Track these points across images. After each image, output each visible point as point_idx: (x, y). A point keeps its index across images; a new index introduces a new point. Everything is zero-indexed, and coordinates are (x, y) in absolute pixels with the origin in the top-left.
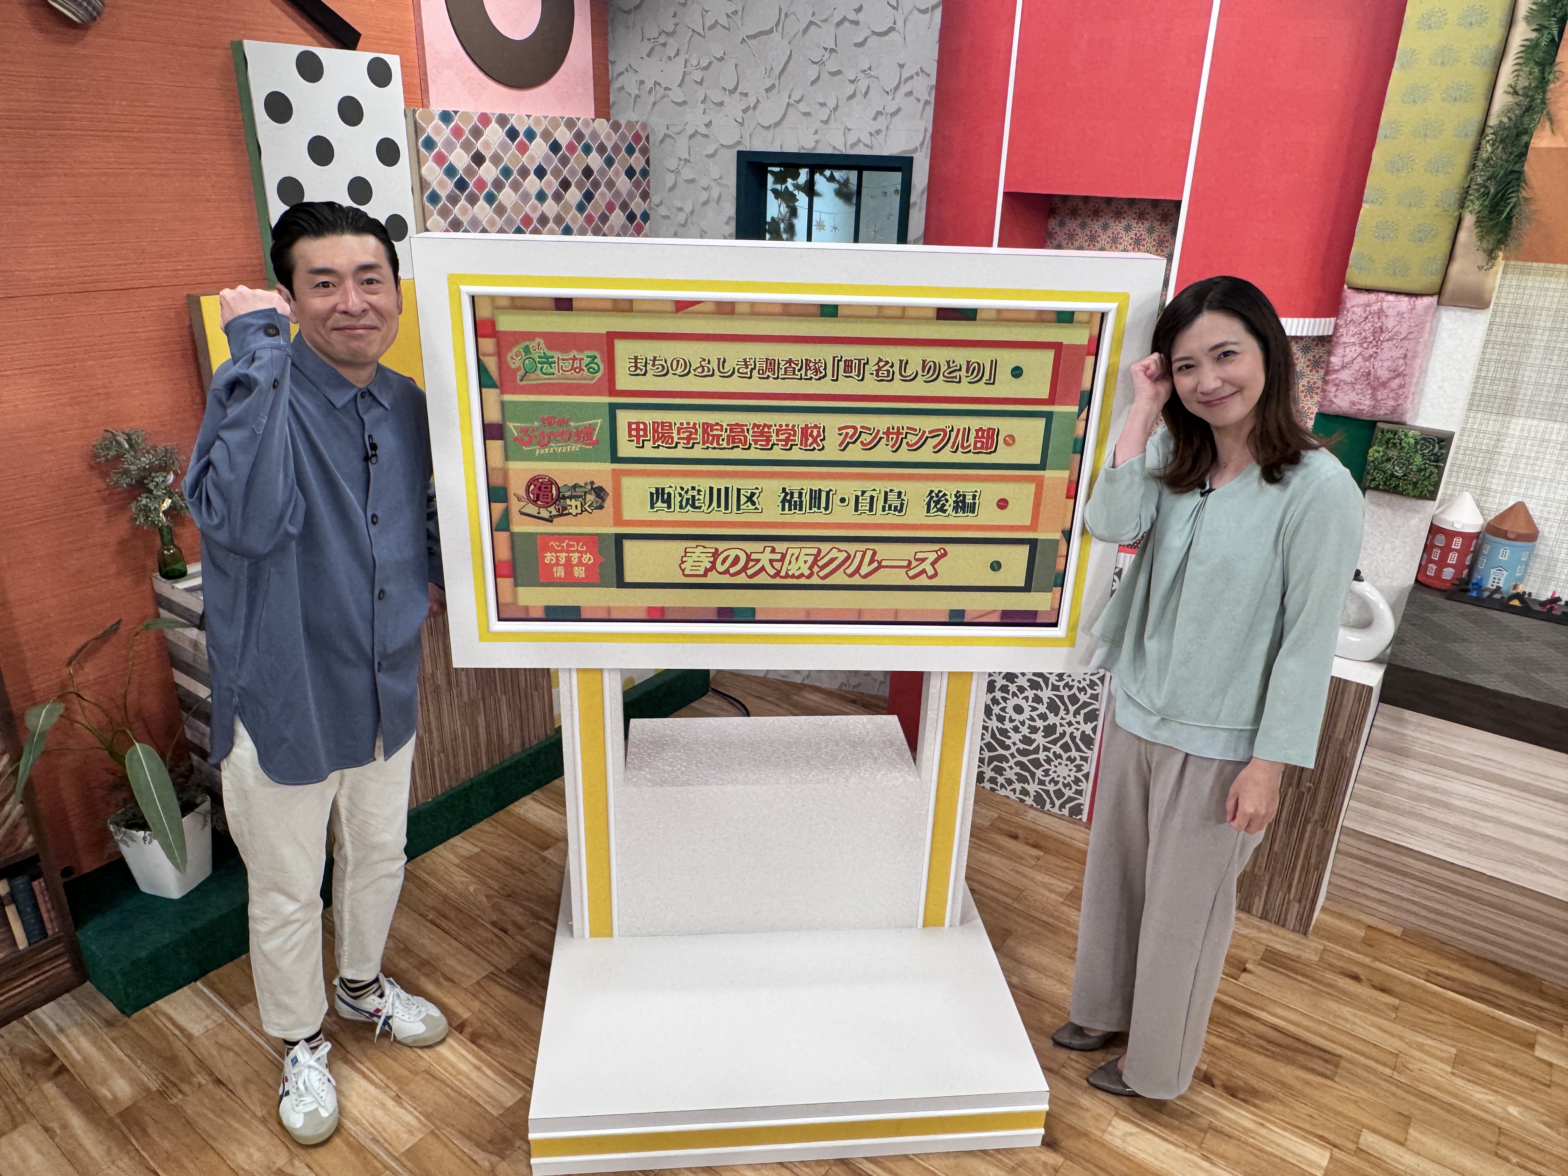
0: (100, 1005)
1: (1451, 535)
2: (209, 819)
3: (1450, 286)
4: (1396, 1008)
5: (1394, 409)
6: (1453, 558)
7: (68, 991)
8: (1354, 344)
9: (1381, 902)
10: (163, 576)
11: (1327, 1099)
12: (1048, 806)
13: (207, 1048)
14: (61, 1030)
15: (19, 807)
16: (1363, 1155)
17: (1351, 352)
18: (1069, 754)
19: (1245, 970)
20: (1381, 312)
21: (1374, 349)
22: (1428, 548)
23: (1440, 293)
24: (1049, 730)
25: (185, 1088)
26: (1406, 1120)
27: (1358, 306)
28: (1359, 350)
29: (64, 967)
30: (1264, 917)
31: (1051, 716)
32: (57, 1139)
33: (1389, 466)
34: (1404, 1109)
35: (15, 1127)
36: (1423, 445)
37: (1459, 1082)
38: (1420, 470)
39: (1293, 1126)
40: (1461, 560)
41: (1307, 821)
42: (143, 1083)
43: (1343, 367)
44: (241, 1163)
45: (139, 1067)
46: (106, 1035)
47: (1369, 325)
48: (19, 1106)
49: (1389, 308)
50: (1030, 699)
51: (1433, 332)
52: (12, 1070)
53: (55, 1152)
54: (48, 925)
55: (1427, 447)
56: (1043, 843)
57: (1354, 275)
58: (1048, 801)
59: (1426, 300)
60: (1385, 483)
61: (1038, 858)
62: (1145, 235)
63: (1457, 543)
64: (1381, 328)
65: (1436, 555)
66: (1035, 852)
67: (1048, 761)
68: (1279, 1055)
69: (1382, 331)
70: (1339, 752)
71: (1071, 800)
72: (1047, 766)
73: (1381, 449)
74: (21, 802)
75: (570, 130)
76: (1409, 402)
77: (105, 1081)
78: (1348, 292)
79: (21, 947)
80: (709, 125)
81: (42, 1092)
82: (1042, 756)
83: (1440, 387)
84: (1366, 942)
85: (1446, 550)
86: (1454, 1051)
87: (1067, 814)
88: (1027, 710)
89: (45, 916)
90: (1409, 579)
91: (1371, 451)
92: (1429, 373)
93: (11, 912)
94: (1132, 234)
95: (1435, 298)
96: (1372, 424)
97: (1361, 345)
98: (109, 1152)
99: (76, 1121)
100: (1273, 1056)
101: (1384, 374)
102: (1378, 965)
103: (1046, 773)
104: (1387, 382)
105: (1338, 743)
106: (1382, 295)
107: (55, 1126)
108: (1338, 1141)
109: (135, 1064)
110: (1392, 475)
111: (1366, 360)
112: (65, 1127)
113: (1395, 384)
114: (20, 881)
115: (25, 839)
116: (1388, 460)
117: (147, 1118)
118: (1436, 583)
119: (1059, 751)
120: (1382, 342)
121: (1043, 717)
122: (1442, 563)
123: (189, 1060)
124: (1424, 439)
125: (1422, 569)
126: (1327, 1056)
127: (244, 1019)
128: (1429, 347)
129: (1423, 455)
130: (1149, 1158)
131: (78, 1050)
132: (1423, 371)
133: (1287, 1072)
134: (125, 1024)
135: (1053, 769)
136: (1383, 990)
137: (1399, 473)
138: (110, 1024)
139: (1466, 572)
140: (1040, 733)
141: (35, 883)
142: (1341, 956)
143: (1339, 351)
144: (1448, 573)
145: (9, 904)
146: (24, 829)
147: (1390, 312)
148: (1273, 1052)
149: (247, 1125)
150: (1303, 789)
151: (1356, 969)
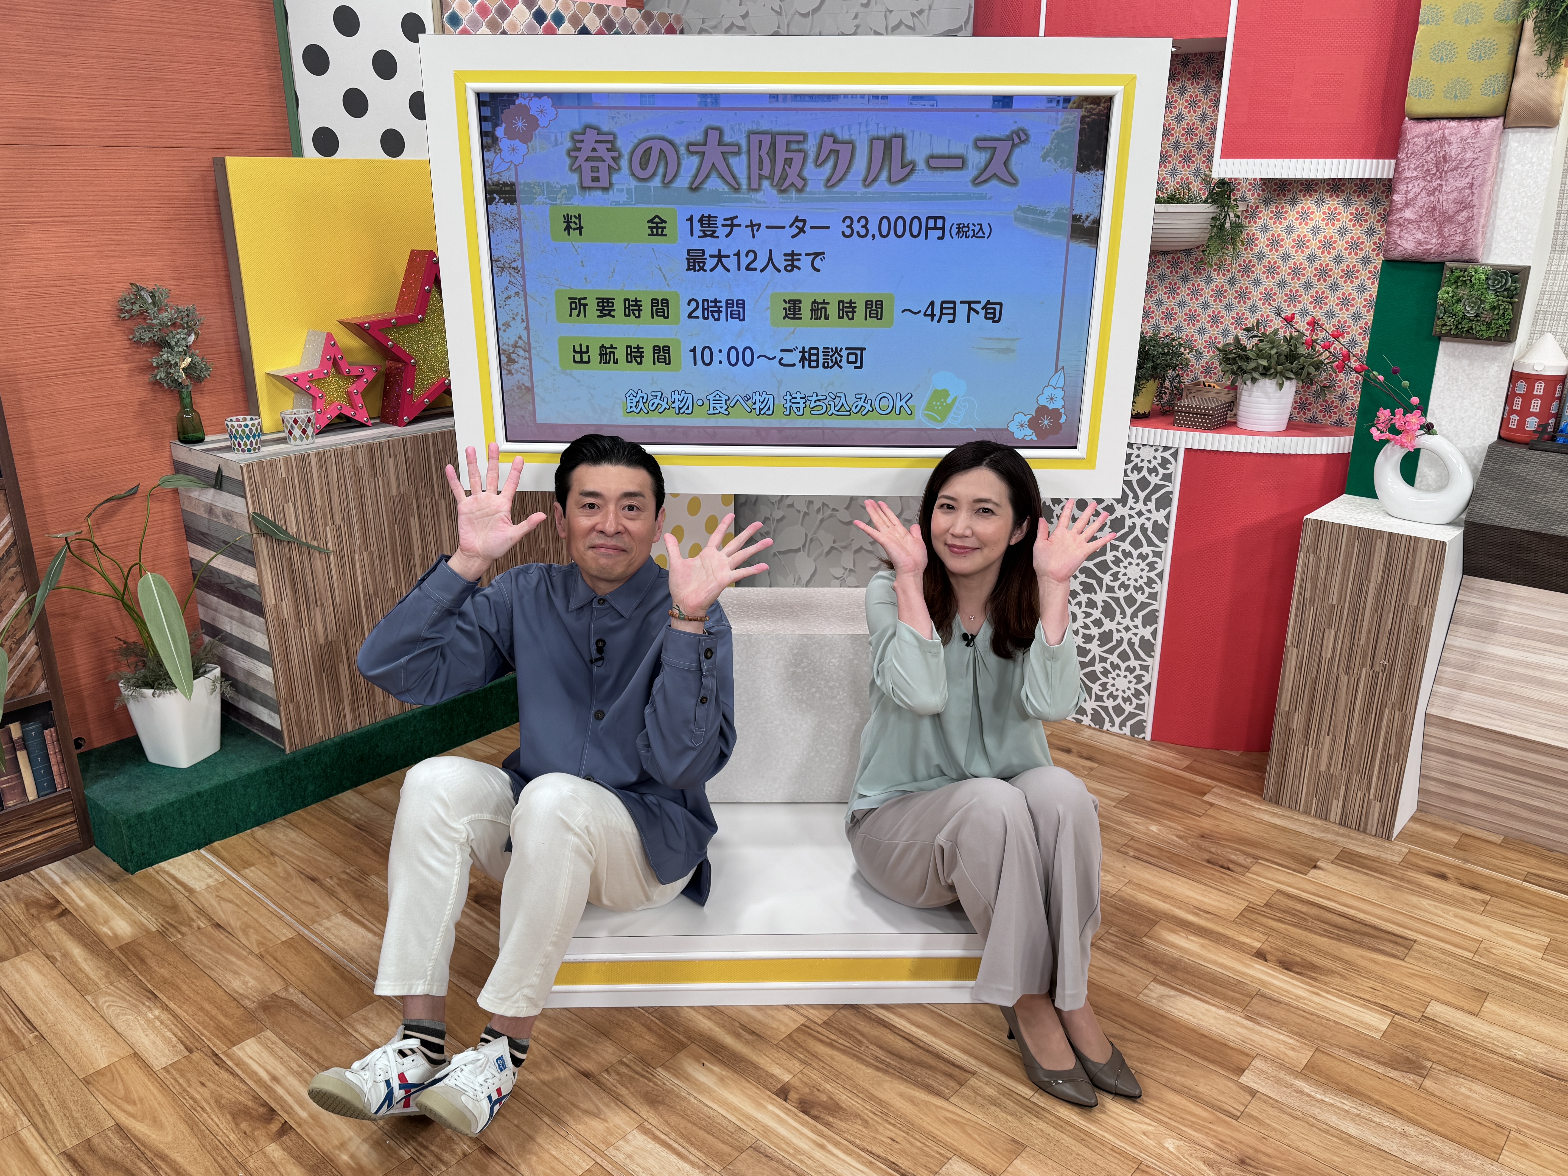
0: (104, 865)
1: (1531, 379)
2: (218, 685)
3: (1514, 105)
4: (1486, 903)
5: (1463, 245)
6: (1536, 406)
7: (74, 853)
8: (1416, 178)
9: (1477, 806)
10: (181, 441)
11: (1394, 976)
12: (1107, 725)
13: (210, 901)
14: (65, 882)
15: (34, 648)
16: (1430, 1023)
17: (1414, 188)
18: (1127, 664)
19: (1315, 867)
20: (1443, 140)
21: (1438, 182)
22: (1509, 399)
23: (1504, 114)
24: (1105, 638)
25: (184, 929)
26: (1482, 995)
27: (1418, 136)
28: (1422, 184)
29: (68, 827)
30: (1343, 823)
31: (1106, 621)
32: (58, 964)
33: (1460, 306)
34: (1482, 985)
35: (18, 953)
36: (1495, 280)
37: (1551, 966)
38: (1493, 308)
39: (1353, 996)
40: (1546, 406)
41: (1384, 705)
42: (143, 925)
43: (1407, 205)
44: (237, 988)
45: (140, 913)
46: (109, 889)
47: (1432, 155)
48: (22, 939)
49: (1451, 134)
50: (1084, 605)
51: (1500, 156)
52: (16, 911)
53: (55, 974)
54: (57, 779)
55: (1500, 282)
56: (1098, 756)
57: (1415, 103)
58: (1107, 719)
59: (1493, 123)
60: (1457, 327)
61: (1092, 769)
62: (1201, 96)
63: (1539, 388)
64: (1444, 157)
65: (1517, 405)
66: (1089, 764)
67: (1105, 673)
68: (1344, 937)
69: (1445, 161)
70: (1414, 622)
71: (1131, 716)
72: (1104, 680)
73: (1450, 289)
74: (37, 644)
75: (600, 17)
76: (1479, 235)
77: (106, 922)
78: (1408, 123)
79: (31, 799)
80: (745, 16)
81: (44, 928)
82: (1098, 668)
83: (1512, 219)
84: (1458, 847)
85: (1528, 397)
86: (1548, 940)
87: (1128, 734)
88: (1080, 616)
89: (55, 769)
90: (1492, 435)
91: (1440, 294)
92: (1500, 205)
93: (22, 757)
94: (1187, 96)
95: (1501, 120)
96: (1439, 266)
97: (1424, 178)
98: (107, 975)
99: (77, 951)
100: (1338, 938)
101: (1450, 208)
102: (1468, 866)
103: (1104, 686)
104: (1453, 216)
105: (1412, 611)
106: (1445, 122)
107: (57, 955)
108: (1402, 1010)
109: (137, 910)
110: (1464, 317)
111: (1431, 193)
112: (66, 955)
113: (1462, 217)
114: (33, 727)
115: (38, 684)
116: (1459, 301)
117: (146, 951)
118: (1519, 436)
119: (1117, 661)
120: (1446, 172)
121: (1098, 623)
122: (1524, 413)
123: (190, 908)
124: (1496, 274)
125: (1504, 422)
126: (1399, 940)
127: (245, 878)
128: (1498, 172)
129: (1496, 291)
130: (1186, 1016)
131: (81, 898)
132: (1492, 203)
133: (1350, 952)
134: (128, 880)
135: (1111, 681)
136: (1474, 888)
137: (1471, 314)
138: (113, 879)
139: (1552, 421)
140: (1096, 642)
141: (46, 732)
142: (1426, 858)
143: (1402, 187)
144: (1532, 423)
145: (20, 749)
146: (38, 673)
147: (1453, 139)
148: (1338, 935)
149: (243, 959)
150: (1377, 669)
151: (1444, 870)
